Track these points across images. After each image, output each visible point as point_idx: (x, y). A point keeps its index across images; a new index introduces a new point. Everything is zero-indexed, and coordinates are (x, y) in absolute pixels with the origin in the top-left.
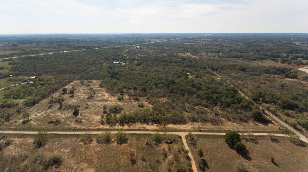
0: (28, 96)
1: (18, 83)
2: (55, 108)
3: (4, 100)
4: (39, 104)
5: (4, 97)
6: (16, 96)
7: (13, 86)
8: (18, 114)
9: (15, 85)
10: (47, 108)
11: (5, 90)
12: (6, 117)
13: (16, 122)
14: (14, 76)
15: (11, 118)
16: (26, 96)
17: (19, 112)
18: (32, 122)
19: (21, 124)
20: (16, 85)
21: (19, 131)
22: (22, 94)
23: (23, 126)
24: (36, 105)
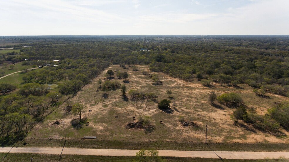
0: (59, 80)
1: (37, 67)
2: (115, 98)
3: (23, 85)
4: (83, 92)
5: (23, 81)
6: (40, 80)
7: (31, 69)
8: (54, 107)
9: (34, 68)
10: (99, 97)
11: (21, 73)
12: (36, 113)
13: (57, 123)
14: (29, 60)
15: (45, 114)
16: (56, 80)
17: (55, 103)
18: (91, 124)
19: (69, 127)
20: (36, 68)
21: (75, 147)
22: (49, 79)
23: (77, 134)
24: (79, 93)
